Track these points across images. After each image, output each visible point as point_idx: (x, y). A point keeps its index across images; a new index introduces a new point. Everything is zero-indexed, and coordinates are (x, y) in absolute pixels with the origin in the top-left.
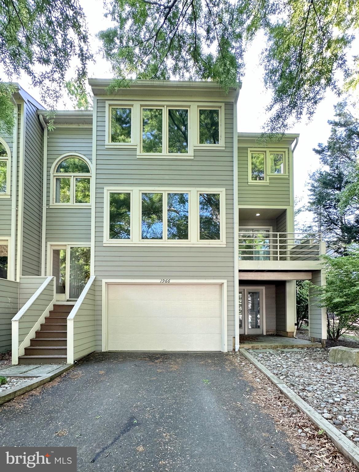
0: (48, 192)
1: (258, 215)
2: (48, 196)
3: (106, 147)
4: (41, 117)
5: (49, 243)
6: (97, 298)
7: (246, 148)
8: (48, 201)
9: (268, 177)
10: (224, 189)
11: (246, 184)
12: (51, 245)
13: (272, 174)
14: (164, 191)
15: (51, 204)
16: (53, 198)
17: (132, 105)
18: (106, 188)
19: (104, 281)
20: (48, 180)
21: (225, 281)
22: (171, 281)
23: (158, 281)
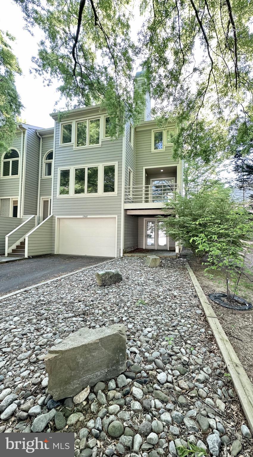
0: (41, 171)
1: (162, 171)
2: (41, 173)
3: (60, 146)
4: (38, 133)
5: (41, 197)
6: (53, 226)
7: (151, 130)
8: (41, 175)
9: (164, 146)
10: (117, 162)
11: (150, 153)
12: (43, 198)
13: (167, 144)
14: (86, 166)
15: (43, 177)
16: (44, 174)
17: (72, 122)
18: (59, 168)
19: (57, 217)
20: (42, 164)
21: (116, 216)
22: (88, 217)
23: (82, 217)
